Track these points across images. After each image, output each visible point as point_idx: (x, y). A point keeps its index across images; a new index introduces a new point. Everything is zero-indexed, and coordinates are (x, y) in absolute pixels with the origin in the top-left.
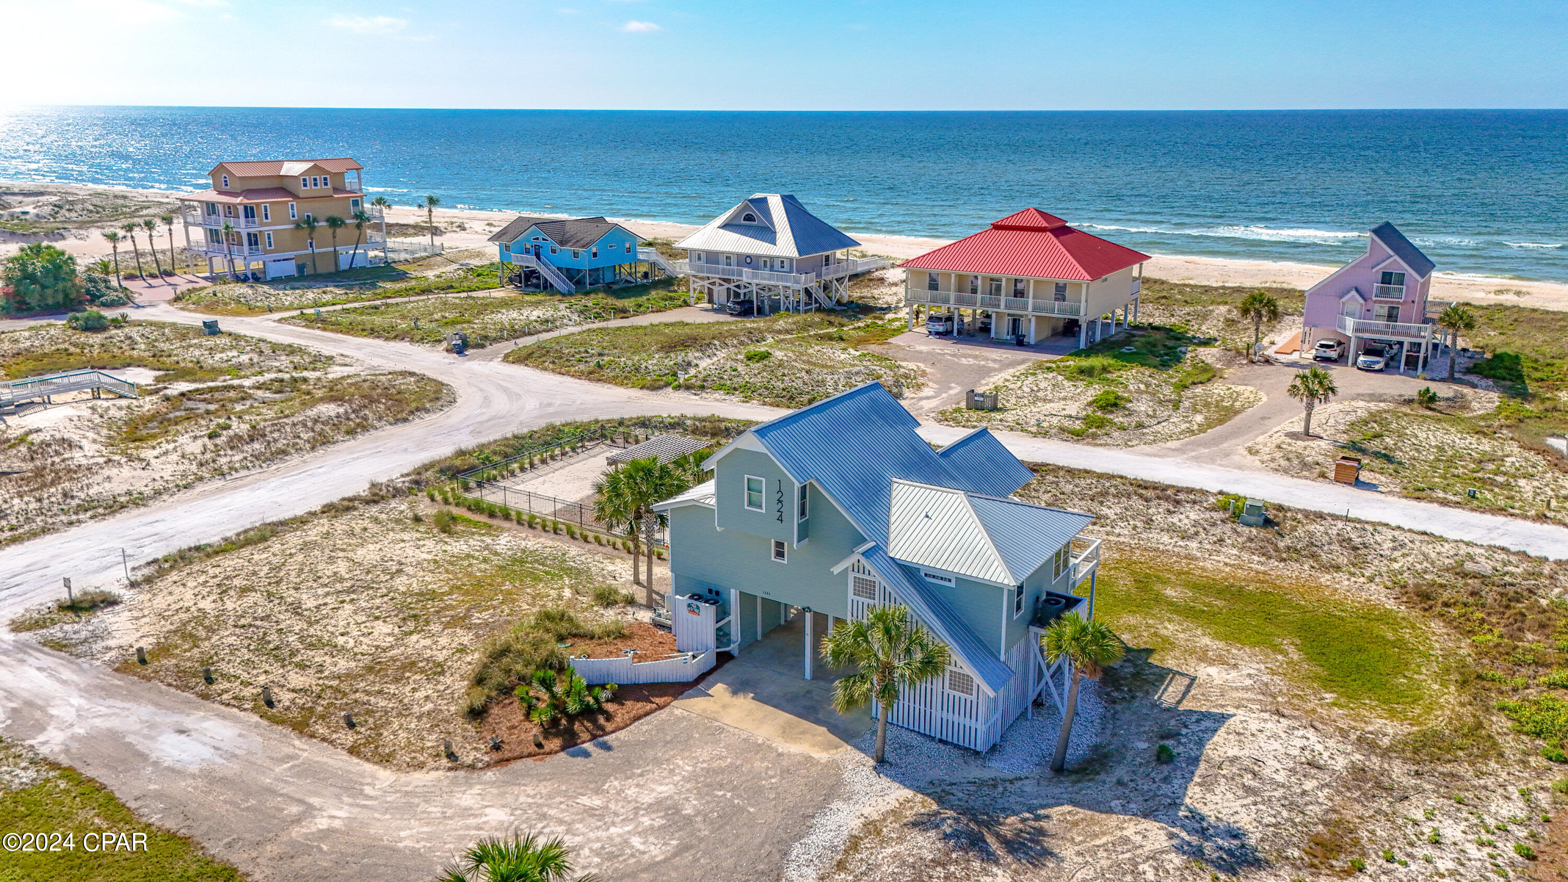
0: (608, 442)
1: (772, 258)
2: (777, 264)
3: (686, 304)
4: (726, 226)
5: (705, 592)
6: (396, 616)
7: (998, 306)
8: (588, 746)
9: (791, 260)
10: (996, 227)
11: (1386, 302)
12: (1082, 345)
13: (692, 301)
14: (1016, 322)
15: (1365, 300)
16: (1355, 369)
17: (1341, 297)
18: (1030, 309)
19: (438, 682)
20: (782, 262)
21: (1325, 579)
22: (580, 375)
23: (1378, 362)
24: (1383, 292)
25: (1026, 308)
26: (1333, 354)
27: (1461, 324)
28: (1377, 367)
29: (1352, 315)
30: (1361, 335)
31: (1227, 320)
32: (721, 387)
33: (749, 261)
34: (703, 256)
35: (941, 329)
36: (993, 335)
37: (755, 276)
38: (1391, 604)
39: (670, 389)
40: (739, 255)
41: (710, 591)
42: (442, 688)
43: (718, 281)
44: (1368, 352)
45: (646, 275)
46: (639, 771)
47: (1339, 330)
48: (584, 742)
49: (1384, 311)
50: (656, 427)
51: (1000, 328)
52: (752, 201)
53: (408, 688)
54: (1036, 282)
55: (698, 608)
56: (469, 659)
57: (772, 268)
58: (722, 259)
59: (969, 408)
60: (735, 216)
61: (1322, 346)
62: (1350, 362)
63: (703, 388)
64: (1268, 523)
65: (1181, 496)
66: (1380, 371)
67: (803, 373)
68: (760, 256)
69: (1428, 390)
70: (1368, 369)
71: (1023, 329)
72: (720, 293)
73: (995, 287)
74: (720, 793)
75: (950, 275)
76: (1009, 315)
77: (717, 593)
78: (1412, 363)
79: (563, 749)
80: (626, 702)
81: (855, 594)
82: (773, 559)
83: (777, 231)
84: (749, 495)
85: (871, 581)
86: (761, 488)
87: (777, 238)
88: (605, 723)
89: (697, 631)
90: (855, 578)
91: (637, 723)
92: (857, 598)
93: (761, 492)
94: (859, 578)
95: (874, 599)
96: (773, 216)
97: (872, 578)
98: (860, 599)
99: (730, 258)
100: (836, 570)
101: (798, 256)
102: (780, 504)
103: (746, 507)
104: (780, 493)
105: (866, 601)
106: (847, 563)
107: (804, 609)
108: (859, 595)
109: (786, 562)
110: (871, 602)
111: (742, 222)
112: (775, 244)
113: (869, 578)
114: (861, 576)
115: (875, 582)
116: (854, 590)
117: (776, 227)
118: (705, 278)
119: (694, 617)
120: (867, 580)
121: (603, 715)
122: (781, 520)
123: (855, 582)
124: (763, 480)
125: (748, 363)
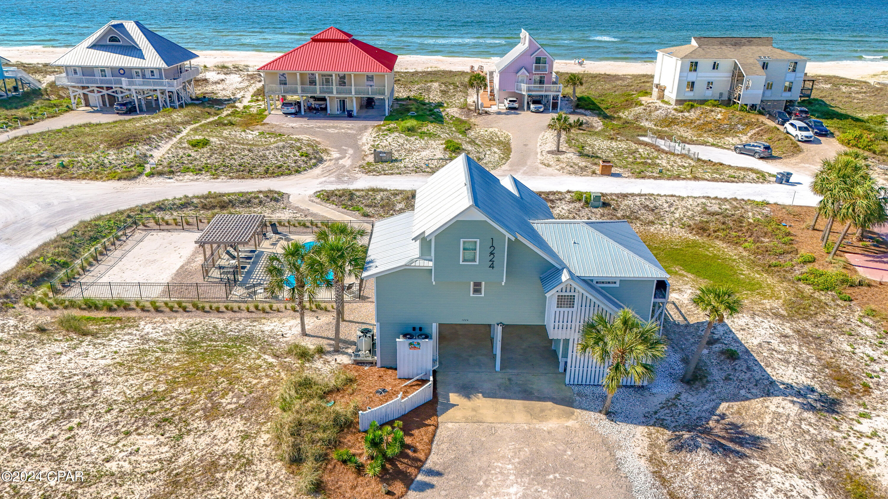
0: (141, 227)
1: (142, 69)
2: (148, 74)
3: (69, 109)
4: (94, 46)
5: (410, 331)
6: (145, 425)
7: (332, 93)
8: (420, 477)
9: (160, 69)
10: (314, 40)
11: (538, 74)
12: (387, 114)
13: (74, 106)
14: (343, 103)
15: (529, 73)
16: (529, 112)
17: (517, 73)
18: (353, 93)
19: (255, 473)
20: (152, 72)
21: (652, 229)
22: (50, 176)
23: (541, 108)
24: (537, 69)
25: (350, 93)
26: (516, 105)
27: (578, 82)
28: (541, 110)
29: (522, 82)
30: (530, 93)
31: (442, 91)
32: (187, 170)
33: (122, 72)
34: (79, 70)
35: (293, 111)
36: (329, 112)
37: (130, 83)
38: (691, 237)
39: (144, 177)
40: (112, 68)
41: (414, 329)
42: (264, 476)
43: (96, 89)
44: (534, 102)
45: (16, 89)
46: (481, 483)
47: (517, 91)
48: (416, 476)
49: (538, 78)
50: (171, 209)
51: (333, 107)
52: (113, 26)
53: (232, 487)
54: (355, 75)
55: (419, 344)
56: (261, 442)
57: (144, 76)
58: (97, 72)
59: (376, 162)
60: (102, 37)
61: (510, 101)
62: (526, 108)
63: (172, 172)
64: (605, 205)
65: (551, 197)
66: (542, 112)
67: (247, 152)
68: (131, 69)
69: (578, 120)
70: (537, 112)
71: (348, 107)
72: (95, 98)
73: (327, 80)
74: (551, 477)
75: (296, 74)
76: (337, 98)
77: (421, 329)
78: (555, 106)
79: (408, 488)
80: (413, 432)
81: (558, 307)
82: (472, 295)
83: (142, 48)
84: (464, 253)
85: (571, 296)
86: (476, 246)
87: (144, 53)
88: (416, 455)
89: (418, 360)
90: (559, 296)
91: (434, 446)
92: (559, 309)
93: (475, 249)
94: (562, 296)
95: (573, 307)
96: (134, 37)
97: (572, 294)
98: (562, 310)
99: (104, 71)
100: (548, 295)
101: (166, 66)
102: (492, 256)
103: (461, 263)
104: (492, 248)
105: (566, 310)
106: (559, 288)
107: (498, 325)
108: (561, 307)
109: (483, 295)
110: (571, 310)
111: (108, 43)
112: (144, 59)
113: (570, 294)
114: (563, 294)
115: (574, 296)
116: (558, 304)
117: (140, 46)
118: (83, 88)
119: (415, 351)
120: (568, 296)
121: (410, 449)
122: (493, 267)
123: (558, 299)
124: (478, 240)
125: (195, 149)
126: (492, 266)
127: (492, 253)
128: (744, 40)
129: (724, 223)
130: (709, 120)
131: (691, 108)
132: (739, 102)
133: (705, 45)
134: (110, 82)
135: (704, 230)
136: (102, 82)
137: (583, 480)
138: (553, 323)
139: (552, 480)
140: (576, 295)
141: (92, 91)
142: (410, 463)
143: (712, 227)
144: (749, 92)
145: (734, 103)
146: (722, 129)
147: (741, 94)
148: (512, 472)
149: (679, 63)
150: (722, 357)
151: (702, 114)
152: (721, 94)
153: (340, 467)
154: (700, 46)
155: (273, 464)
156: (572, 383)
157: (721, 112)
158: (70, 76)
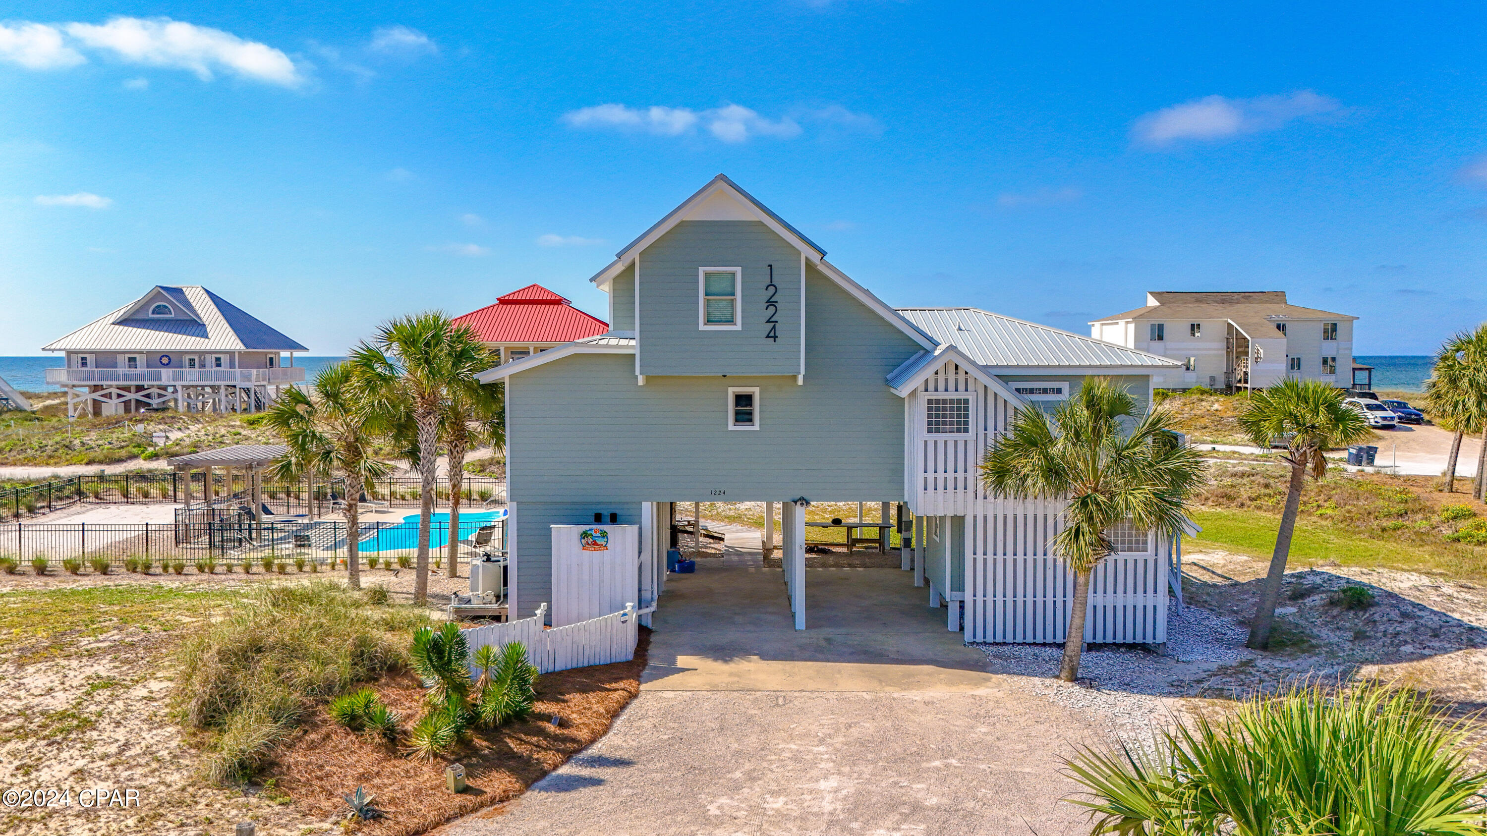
0: (91, 499)
1: (202, 353)
2: (210, 363)
4: (124, 321)
8: (569, 769)
10: (503, 301)
20: (218, 357)
33: (166, 359)
34: (90, 358)
39: (140, 461)
40: (149, 353)
41: (598, 518)
43: (115, 391)
46: (737, 775)
48: (557, 766)
55: (604, 535)
57: (202, 365)
58: (122, 361)
60: (140, 307)
68: (183, 353)
77: (614, 518)
79: (528, 785)
80: (567, 697)
81: (930, 431)
82: (731, 427)
83: (206, 323)
84: (708, 303)
85: (959, 401)
86: (733, 285)
87: (208, 330)
88: (566, 732)
89: (602, 581)
90: (930, 401)
91: (618, 723)
92: (934, 435)
93: (733, 294)
94: (937, 401)
95: (966, 430)
96: (197, 308)
97: (961, 395)
98: (941, 437)
99: (134, 359)
100: (904, 391)
101: (243, 347)
102: (772, 309)
103: (702, 327)
104: (772, 289)
105: (951, 437)
106: (928, 373)
107: (796, 502)
108: (938, 431)
109: (757, 427)
110: (960, 437)
111: (151, 315)
112: (207, 337)
113: (955, 396)
114: (942, 395)
115: (966, 401)
116: (929, 423)
117: (204, 320)
118: (96, 388)
119: (597, 554)
120: (952, 401)
121: (549, 721)
122: (775, 337)
123: (929, 409)
124: (738, 270)
125: (251, 427)
126: (772, 335)
127: (771, 303)
128: (1236, 296)
129: (1267, 486)
130: (1199, 412)
131: (1164, 399)
132: (1248, 386)
133: (1170, 303)
134: (141, 377)
135: (1231, 498)
136: (126, 377)
137: (1027, 770)
138: (921, 475)
139: (938, 769)
140: (971, 397)
141: (109, 396)
142: (544, 743)
143: (1244, 493)
144: (1261, 366)
145: (1239, 389)
146: (1225, 425)
147: (1249, 370)
148: (826, 756)
149: (1132, 327)
150: (1335, 612)
151: (1185, 405)
152: (1213, 379)
153: (344, 739)
154: (1162, 304)
155: (150, 730)
156: (979, 639)
157: (1217, 401)
158: (74, 369)
